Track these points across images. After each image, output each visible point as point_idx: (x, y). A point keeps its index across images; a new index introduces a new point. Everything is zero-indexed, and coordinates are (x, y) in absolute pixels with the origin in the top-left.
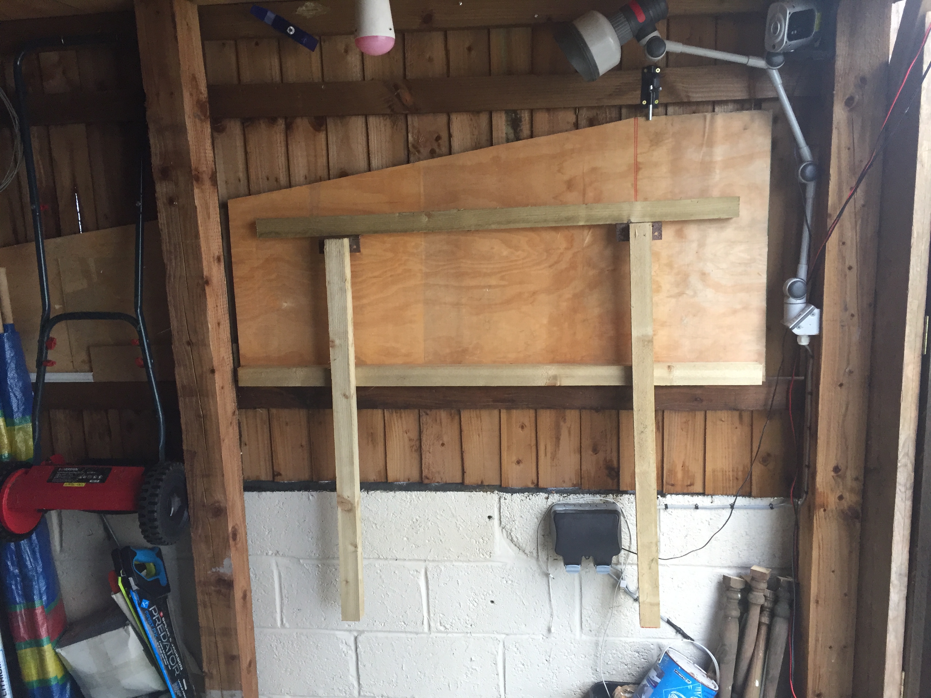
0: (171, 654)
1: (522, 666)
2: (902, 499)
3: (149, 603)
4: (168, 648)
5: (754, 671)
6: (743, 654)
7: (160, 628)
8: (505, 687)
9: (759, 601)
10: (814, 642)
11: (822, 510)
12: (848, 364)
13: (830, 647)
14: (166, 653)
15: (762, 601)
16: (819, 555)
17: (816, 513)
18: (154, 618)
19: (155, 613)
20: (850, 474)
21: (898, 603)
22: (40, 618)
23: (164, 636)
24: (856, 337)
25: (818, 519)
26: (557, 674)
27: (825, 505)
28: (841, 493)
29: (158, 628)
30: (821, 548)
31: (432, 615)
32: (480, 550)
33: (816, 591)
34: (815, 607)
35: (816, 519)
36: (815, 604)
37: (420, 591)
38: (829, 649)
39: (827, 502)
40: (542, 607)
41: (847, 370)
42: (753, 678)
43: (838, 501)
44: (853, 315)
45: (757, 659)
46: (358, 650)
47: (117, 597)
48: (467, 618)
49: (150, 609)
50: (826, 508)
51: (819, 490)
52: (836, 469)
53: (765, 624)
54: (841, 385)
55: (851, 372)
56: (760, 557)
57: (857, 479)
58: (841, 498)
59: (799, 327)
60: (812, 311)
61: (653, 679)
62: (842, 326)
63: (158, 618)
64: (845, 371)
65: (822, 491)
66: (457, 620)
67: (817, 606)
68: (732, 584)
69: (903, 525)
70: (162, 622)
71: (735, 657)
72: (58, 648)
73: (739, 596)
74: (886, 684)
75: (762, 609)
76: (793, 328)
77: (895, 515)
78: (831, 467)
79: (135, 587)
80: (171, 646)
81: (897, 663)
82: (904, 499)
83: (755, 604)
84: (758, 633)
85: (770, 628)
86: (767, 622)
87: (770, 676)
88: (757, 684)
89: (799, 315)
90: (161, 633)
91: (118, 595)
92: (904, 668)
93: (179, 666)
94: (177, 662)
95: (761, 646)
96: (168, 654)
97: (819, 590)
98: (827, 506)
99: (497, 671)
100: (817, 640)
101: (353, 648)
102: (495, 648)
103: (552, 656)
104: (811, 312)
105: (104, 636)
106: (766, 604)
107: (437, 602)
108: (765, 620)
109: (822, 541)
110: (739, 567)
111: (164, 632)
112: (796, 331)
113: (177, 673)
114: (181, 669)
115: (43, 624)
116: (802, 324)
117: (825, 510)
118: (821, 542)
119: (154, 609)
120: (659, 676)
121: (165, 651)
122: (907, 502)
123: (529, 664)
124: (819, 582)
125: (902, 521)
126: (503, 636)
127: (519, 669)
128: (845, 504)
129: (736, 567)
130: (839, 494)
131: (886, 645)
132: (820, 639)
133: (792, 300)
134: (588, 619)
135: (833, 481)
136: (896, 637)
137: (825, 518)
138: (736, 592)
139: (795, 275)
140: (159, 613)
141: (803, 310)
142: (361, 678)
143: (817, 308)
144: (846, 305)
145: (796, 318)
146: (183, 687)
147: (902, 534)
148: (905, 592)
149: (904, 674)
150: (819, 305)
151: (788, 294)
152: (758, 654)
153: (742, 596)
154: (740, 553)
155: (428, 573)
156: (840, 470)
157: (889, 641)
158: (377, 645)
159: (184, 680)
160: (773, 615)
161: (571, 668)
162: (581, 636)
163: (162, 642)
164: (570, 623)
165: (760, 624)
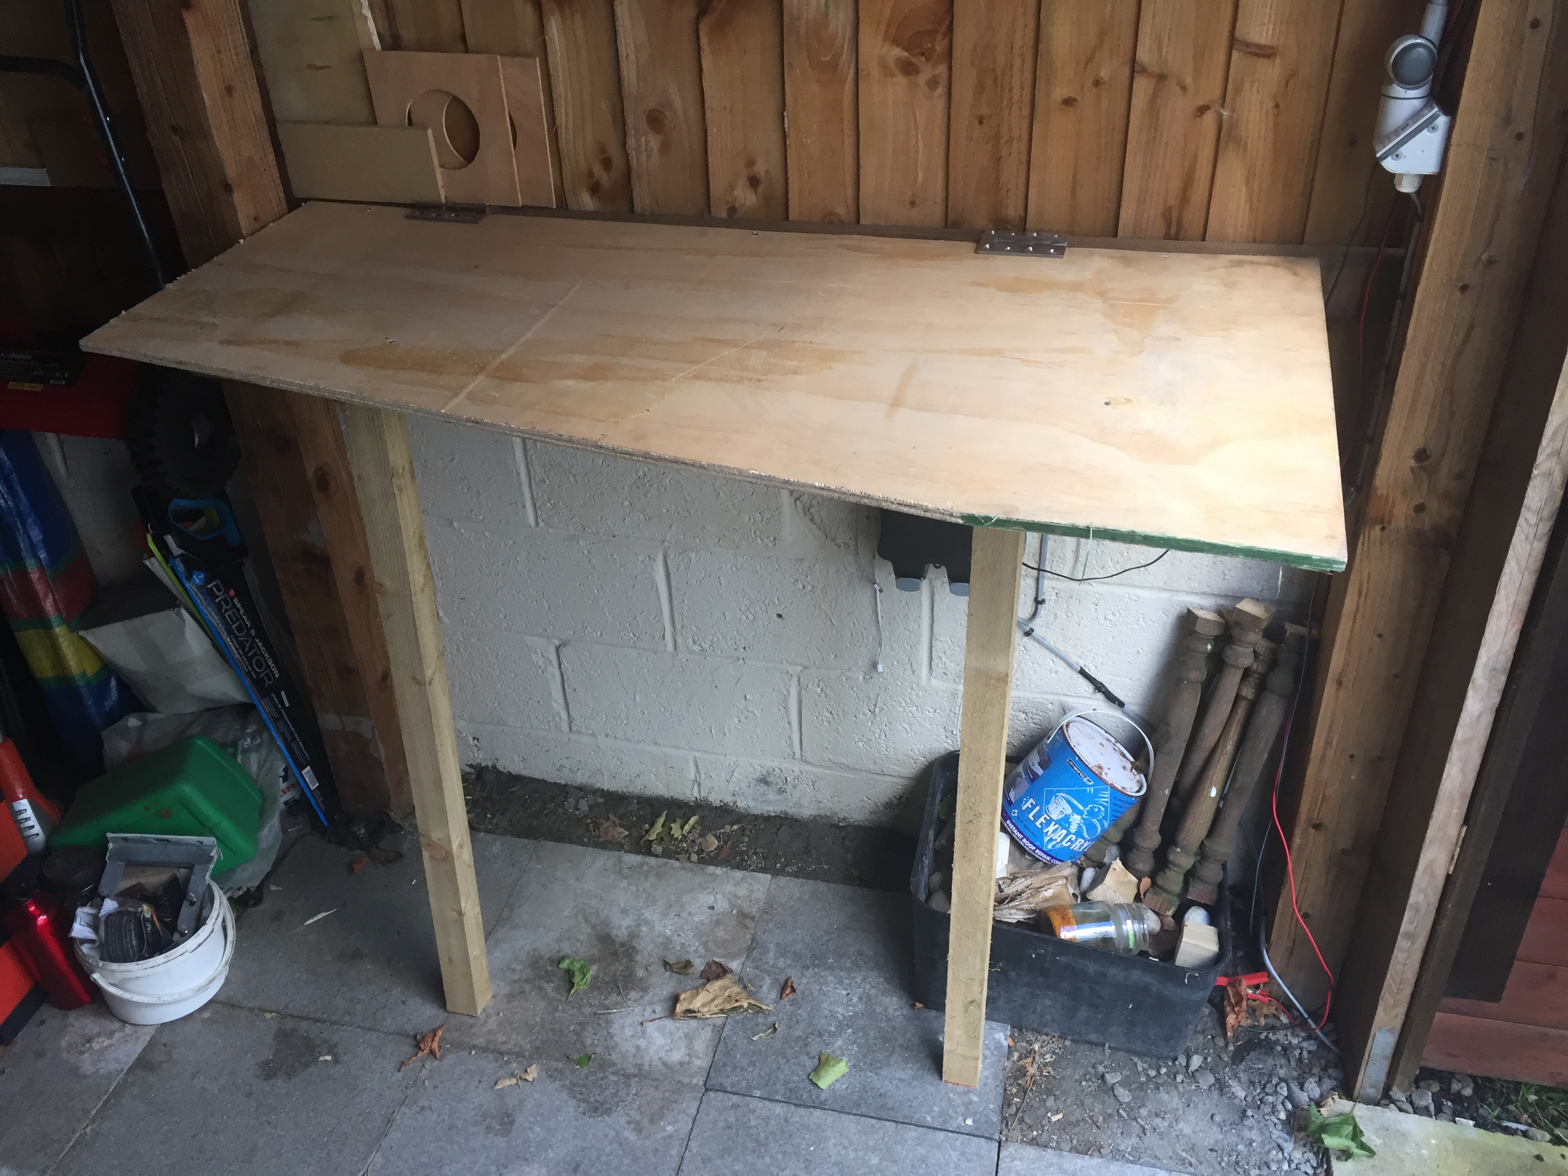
0: (255, 654)
1: (828, 715)
2: (1527, 538)
3: (206, 577)
4: (248, 646)
5: (1211, 772)
6: (1199, 742)
7: (229, 616)
8: (801, 741)
9: (1240, 661)
10: (1322, 744)
11: (1378, 528)
12: (1489, 244)
13: (1352, 756)
14: (246, 654)
15: (1247, 660)
16: (1357, 609)
17: (1364, 534)
18: (217, 600)
19: (219, 591)
20: (1448, 467)
21: (1479, 717)
22: (40, 588)
23: (240, 629)
24: (1518, 184)
25: (1366, 542)
26: (887, 733)
27: (1386, 520)
28: (1422, 501)
29: (226, 615)
30: (1363, 594)
31: (678, 627)
32: (757, 533)
33: (1341, 662)
34: (1334, 689)
35: (1363, 544)
36: (1335, 686)
37: (657, 589)
38: (1348, 759)
39: (1391, 514)
40: (864, 632)
41: (1484, 257)
42: (1208, 782)
43: (1413, 513)
44: (1520, 137)
45: (1221, 753)
46: (562, 666)
47: (151, 563)
48: (738, 637)
49: (209, 586)
50: (1385, 524)
51: (1379, 492)
52: (1421, 455)
53: (1246, 698)
54: (1464, 288)
55: (1491, 262)
56: (1262, 582)
57: (1460, 476)
58: (1420, 509)
59: (1397, 156)
60: (1434, 118)
61: (1032, 767)
62: (1492, 159)
63: (225, 600)
64: (1480, 258)
65: (1385, 493)
66: (721, 638)
67: (1338, 690)
68: (1199, 628)
69: (1517, 584)
70: (234, 605)
71: (1184, 745)
72: (82, 629)
73: (1209, 647)
74: (1427, 841)
75: (1247, 673)
76: (1384, 157)
77: (1506, 566)
78: (1409, 452)
79: (176, 551)
80: (254, 642)
81: (1455, 811)
82: (1531, 537)
83: (1233, 666)
84: (1232, 711)
85: (1253, 707)
86: (1250, 697)
87: (1237, 786)
88: (1213, 793)
89: (1404, 127)
90: (234, 623)
91: (153, 559)
92: (1467, 820)
93: (272, 672)
94: (268, 667)
95: (1232, 734)
96: (249, 655)
97: (1346, 665)
98: (1390, 522)
99: (789, 718)
100: (1328, 743)
101: (555, 662)
102: (785, 685)
103: (878, 705)
104: (1429, 124)
105: (147, 618)
106: (1255, 667)
107: (686, 608)
108: (1248, 692)
109: (1368, 582)
110: (1221, 596)
111: (237, 620)
112: (1390, 165)
113: (268, 683)
114: (277, 676)
115: (46, 595)
116: (1403, 150)
117: (1383, 529)
118: (1365, 585)
119: (217, 586)
120: (1041, 765)
121: (243, 650)
122: (1536, 543)
123: (841, 713)
124: (1348, 651)
125: (1518, 577)
126: (799, 668)
127: (824, 719)
128: (1427, 521)
129: (1215, 595)
130: (1418, 500)
131: (1440, 781)
132: (1334, 743)
133: (1398, 90)
134: (943, 656)
135: (1411, 476)
136: (1463, 771)
137: (1381, 544)
138: (1207, 641)
139: (1417, 31)
140: (227, 592)
141: (1416, 115)
142: (570, 706)
143: (1445, 114)
144: (1510, 111)
145: (1397, 132)
146: (282, 703)
147: (1511, 601)
148: (1496, 699)
149: (1465, 829)
150: (1450, 107)
151: (1392, 76)
152: (1225, 746)
153: (1214, 647)
154: (1226, 572)
155: (669, 562)
156: (1428, 457)
157: (1448, 776)
158: (591, 662)
159: (283, 693)
160: (1262, 688)
161: (910, 725)
162: (929, 680)
163: (236, 637)
164: (912, 659)
165: (1238, 698)
